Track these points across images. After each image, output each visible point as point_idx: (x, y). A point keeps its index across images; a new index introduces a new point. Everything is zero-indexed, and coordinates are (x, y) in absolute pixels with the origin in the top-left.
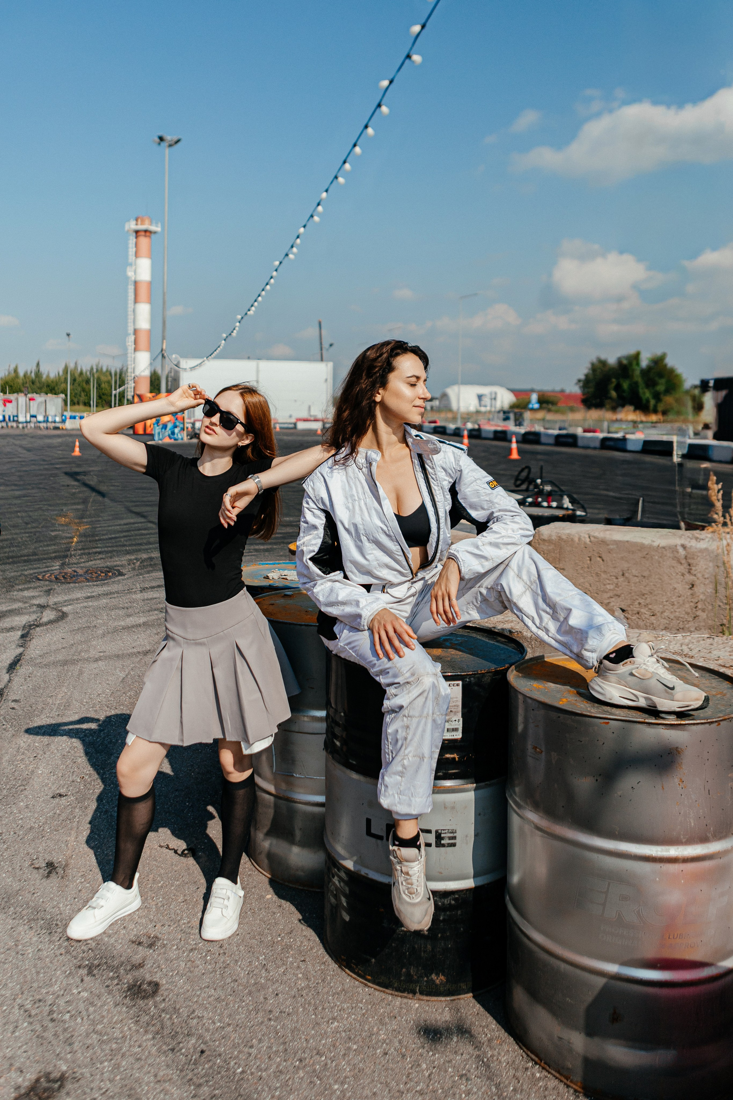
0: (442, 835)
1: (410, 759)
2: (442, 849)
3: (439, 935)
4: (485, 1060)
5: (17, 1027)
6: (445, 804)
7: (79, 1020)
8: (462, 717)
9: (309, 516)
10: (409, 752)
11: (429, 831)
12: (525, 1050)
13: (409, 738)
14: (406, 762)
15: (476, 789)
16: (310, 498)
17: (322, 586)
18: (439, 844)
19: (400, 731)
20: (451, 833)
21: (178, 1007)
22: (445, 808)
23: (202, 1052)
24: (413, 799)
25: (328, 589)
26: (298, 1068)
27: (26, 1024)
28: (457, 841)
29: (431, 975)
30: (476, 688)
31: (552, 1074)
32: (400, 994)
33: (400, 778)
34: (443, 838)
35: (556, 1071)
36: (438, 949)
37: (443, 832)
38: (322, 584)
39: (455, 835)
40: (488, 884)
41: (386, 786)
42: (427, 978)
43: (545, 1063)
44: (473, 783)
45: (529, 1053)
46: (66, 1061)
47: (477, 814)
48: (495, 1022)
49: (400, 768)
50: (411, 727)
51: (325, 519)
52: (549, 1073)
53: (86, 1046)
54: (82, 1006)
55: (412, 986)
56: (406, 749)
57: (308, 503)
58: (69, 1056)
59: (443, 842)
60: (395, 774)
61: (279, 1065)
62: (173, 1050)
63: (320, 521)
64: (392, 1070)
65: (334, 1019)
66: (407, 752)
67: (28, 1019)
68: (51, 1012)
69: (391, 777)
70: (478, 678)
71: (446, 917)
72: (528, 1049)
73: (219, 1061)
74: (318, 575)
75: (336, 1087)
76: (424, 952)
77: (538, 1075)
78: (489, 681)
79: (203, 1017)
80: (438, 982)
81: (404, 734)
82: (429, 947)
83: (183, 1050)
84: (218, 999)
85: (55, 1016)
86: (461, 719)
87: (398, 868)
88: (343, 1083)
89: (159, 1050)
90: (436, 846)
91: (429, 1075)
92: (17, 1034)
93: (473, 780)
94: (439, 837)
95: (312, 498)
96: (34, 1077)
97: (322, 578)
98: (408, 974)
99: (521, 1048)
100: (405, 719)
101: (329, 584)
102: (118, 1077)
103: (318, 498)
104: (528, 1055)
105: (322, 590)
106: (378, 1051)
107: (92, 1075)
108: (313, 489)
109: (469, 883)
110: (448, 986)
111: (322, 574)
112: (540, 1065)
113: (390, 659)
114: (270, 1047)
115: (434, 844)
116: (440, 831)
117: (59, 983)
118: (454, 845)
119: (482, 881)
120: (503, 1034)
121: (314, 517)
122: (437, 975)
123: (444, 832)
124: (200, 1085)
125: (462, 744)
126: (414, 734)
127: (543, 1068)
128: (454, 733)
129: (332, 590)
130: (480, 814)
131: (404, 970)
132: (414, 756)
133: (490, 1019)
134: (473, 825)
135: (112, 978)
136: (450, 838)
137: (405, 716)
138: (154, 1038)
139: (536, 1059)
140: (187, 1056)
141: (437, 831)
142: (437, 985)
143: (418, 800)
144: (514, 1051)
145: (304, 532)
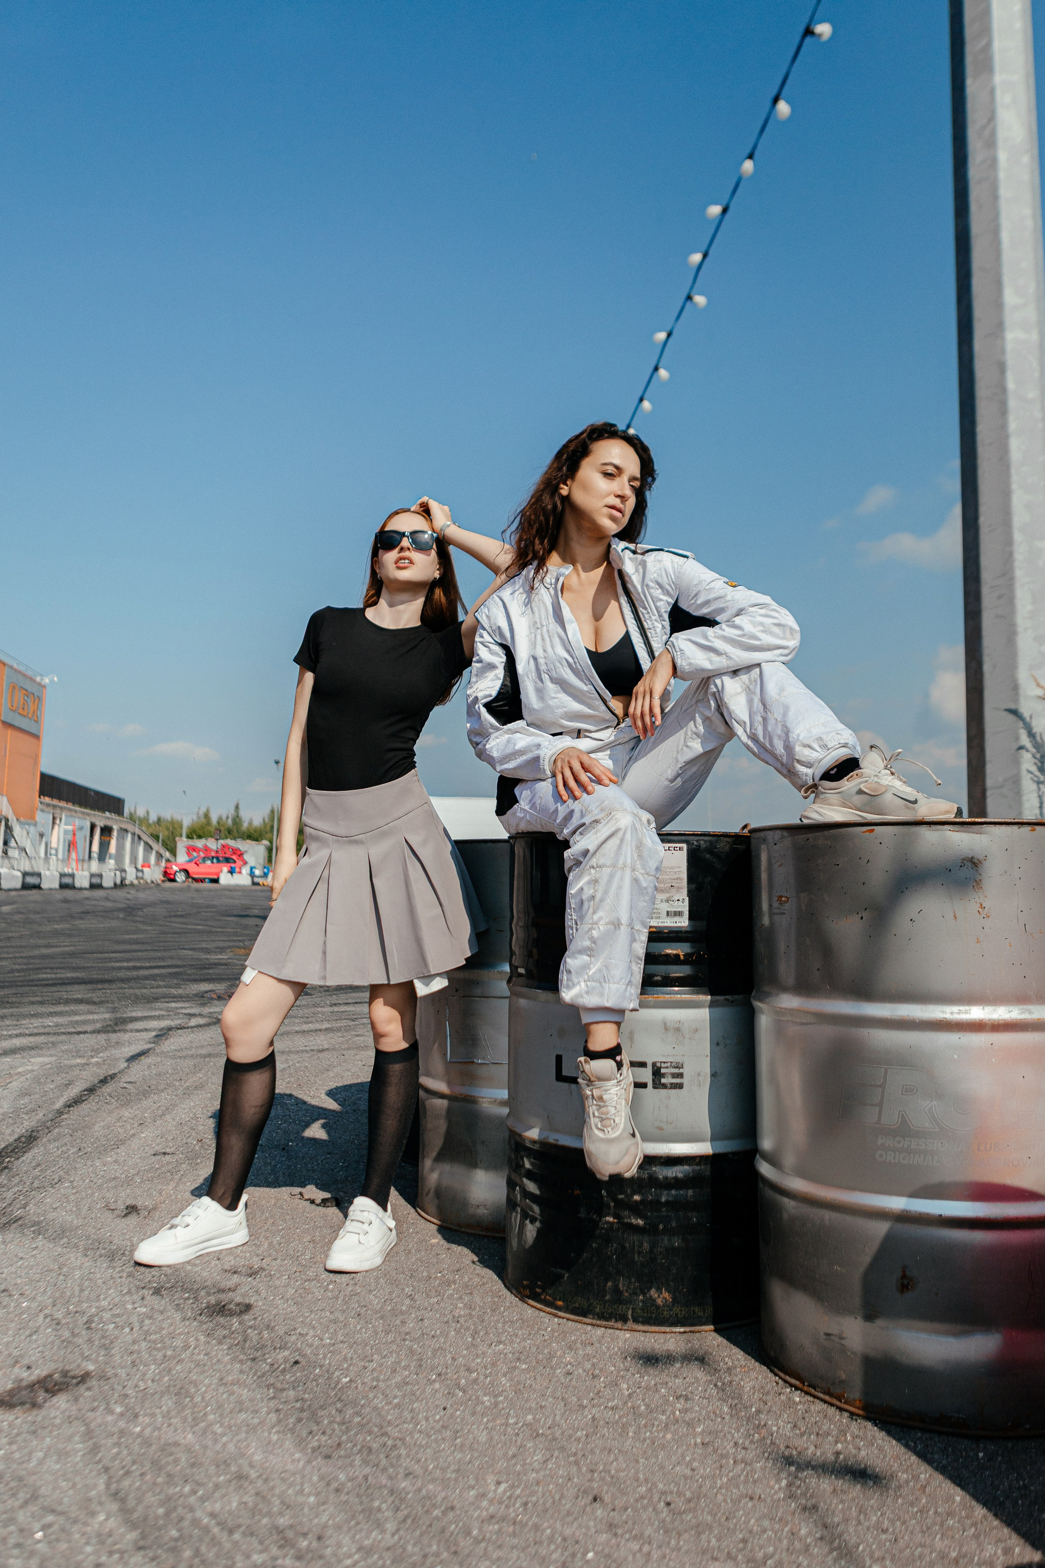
0: (663, 1071)
1: (601, 928)
2: (663, 1092)
3: (661, 1227)
4: (719, 1384)
5: (35, 1332)
6: (665, 1024)
7: (127, 1330)
8: (688, 895)
9: (482, 652)
10: (601, 918)
11: (643, 1065)
12: (782, 1375)
13: (598, 896)
14: (595, 933)
15: (712, 1005)
16: (484, 629)
17: (498, 741)
18: (658, 1085)
19: (585, 889)
20: (675, 1067)
21: (273, 1324)
22: (666, 1029)
23: (296, 1362)
24: (606, 985)
25: (504, 742)
26: (434, 1381)
27: (50, 1330)
28: (685, 1081)
29: (649, 1289)
30: (708, 856)
31: (818, 1398)
32: (604, 1323)
33: (588, 958)
34: (663, 1075)
35: (824, 1393)
36: (659, 1249)
37: (663, 1065)
38: (497, 738)
39: (681, 1071)
40: (734, 1154)
41: (569, 972)
42: (644, 1294)
43: (809, 1386)
44: (705, 994)
45: (788, 1378)
46: (96, 1361)
47: (715, 1043)
48: (742, 1353)
49: (587, 943)
50: (600, 881)
51: (505, 658)
52: (815, 1397)
53: (129, 1351)
54: (134, 1319)
55: (621, 1309)
56: (594, 913)
57: (482, 637)
58: (101, 1358)
59: (663, 1081)
60: (580, 952)
61: (406, 1377)
62: (254, 1359)
63: (500, 660)
64: (575, 1388)
65: (500, 1342)
66: (596, 917)
67: (54, 1326)
68: (89, 1322)
69: (576, 958)
70: (711, 842)
71: (670, 1199)
72: (786, 1373)
73: (317, 1371)
74: (492, 726)
75: (485, 1399)
76: (639, 1253)
77: (798, 1399)
78: (727, 848)
79: (307, 1334)
80: (659, 1301)
81: (591, 892)
82: (646, 1246)
83: (269, 1360)
84: (335, 1321)
85: (93, 1325)
86: (687, 899)
87: (589, 1093)
88: (496, 1396)
89: (234, 1359)
90: (654, 1088)
91: (630, 1394)
92: (34, 1337)
93: (707, 989)
94: (657, 1073)
95: (487, 628)
96: (44, 1373)
97: (497, 729)
98: (616, 1291)
99: (776, 1375)
100: (593, 871)
101: (507, 736)
102: (166, 1379)
103: (494, 628)
104: (785, 1381)
105: (497, 744)
106: (559, 1371)
107: (128, 1375)
108: (488, 617)
109: (704, 1148)
110: (677, 1310)
111: (498, 725)
112: (802, 1390)
113: (575, 798)
114: (399, 1363)
115: (650, 1084)
116: (658, 1065)
117: (109, 1299)
118: (680, 1086)
119: (724, 1147)
120: (752, 1363)
121: (491, 654)
122: (659, 1290)
123: (666, 1065)
124: (283, 1390)
125: (690, 935)
126: (606, 892)
127: (807, 1393)
128: (677, 919)
129: (508, 741)
130: (718, 1044)
131: (610, 1284)
132: (607, 924)
133: (736, 1350)
134: (709, 1058)
135: (188, 1298)
136: (675, 1076)
137: (593, 868)
138: (229, 1348)
139: (797, 1383)
140: (273, 1365)
141: (654, 1064)
142: (658, 1307)
143: (614, 987)
144: (766, 1378)
145: (477, 675)
